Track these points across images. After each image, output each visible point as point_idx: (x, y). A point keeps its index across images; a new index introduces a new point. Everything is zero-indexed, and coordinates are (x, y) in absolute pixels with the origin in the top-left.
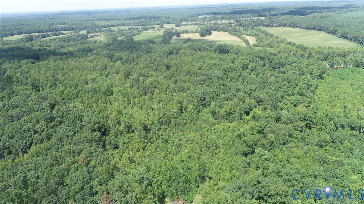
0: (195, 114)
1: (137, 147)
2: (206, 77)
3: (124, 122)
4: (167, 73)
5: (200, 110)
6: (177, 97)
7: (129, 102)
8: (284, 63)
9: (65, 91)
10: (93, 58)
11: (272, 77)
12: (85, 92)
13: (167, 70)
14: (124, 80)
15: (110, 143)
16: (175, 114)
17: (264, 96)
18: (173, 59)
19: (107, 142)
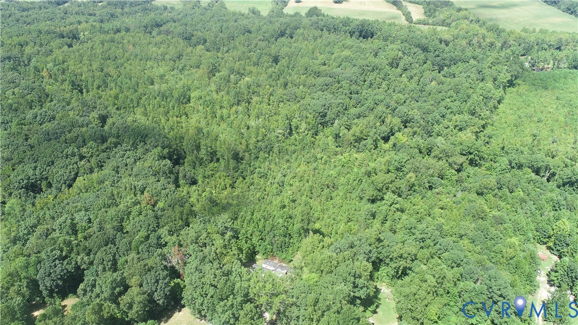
0: (309, 138)
1: (223, 183)
2: (331, 80)
3: (205, 147)
4: (273, 69)
5: (317, 131)
6: (284, 109)
7: (214, 115)
8: (458, 58)
9: (120, 95)
10: (161, 40)
11: (433, 83)
12: (149, 97)
13: (274, 64)
14: (208, 79)
15: (185, 176)
16: (280, 136)
17: (416, 114)
18: (284, 45)
19: (181, 175)
